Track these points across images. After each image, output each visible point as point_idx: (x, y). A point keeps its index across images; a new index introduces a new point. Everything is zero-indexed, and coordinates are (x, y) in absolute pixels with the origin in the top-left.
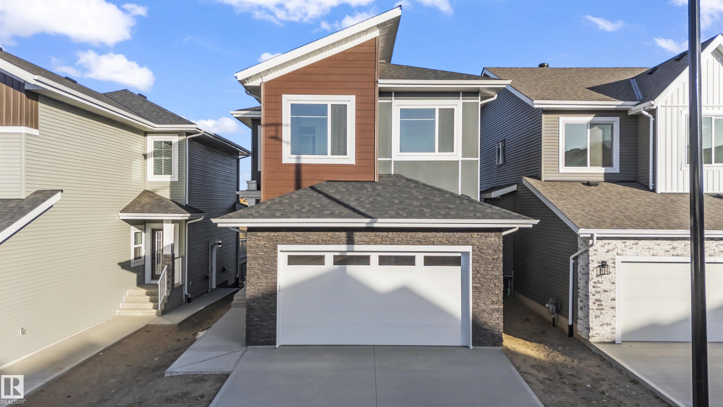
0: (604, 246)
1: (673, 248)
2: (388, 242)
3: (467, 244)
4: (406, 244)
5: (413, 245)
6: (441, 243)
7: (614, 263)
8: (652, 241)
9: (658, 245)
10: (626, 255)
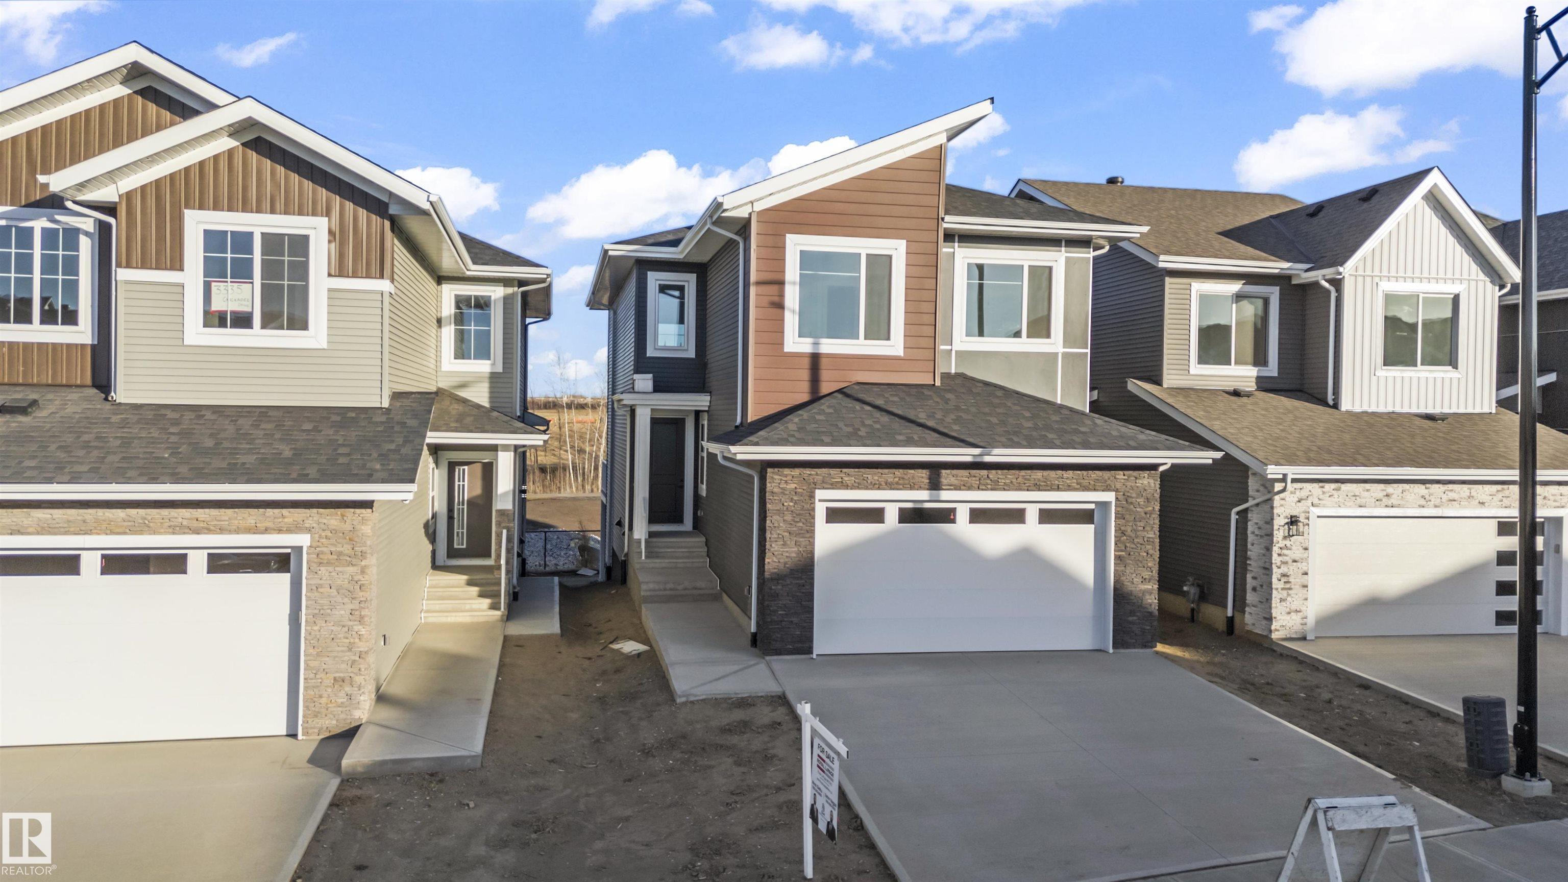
0: (1295, 493)
1: (1387, 495)
2: (989, 487)
3: (1107, 489)
4: (1016, 490)
5: (1028, 490)
6: (1069, 488)
7: (1308, 518)
8: (1359, 485)
9: (1368, 490)
10: (1324, 506)
